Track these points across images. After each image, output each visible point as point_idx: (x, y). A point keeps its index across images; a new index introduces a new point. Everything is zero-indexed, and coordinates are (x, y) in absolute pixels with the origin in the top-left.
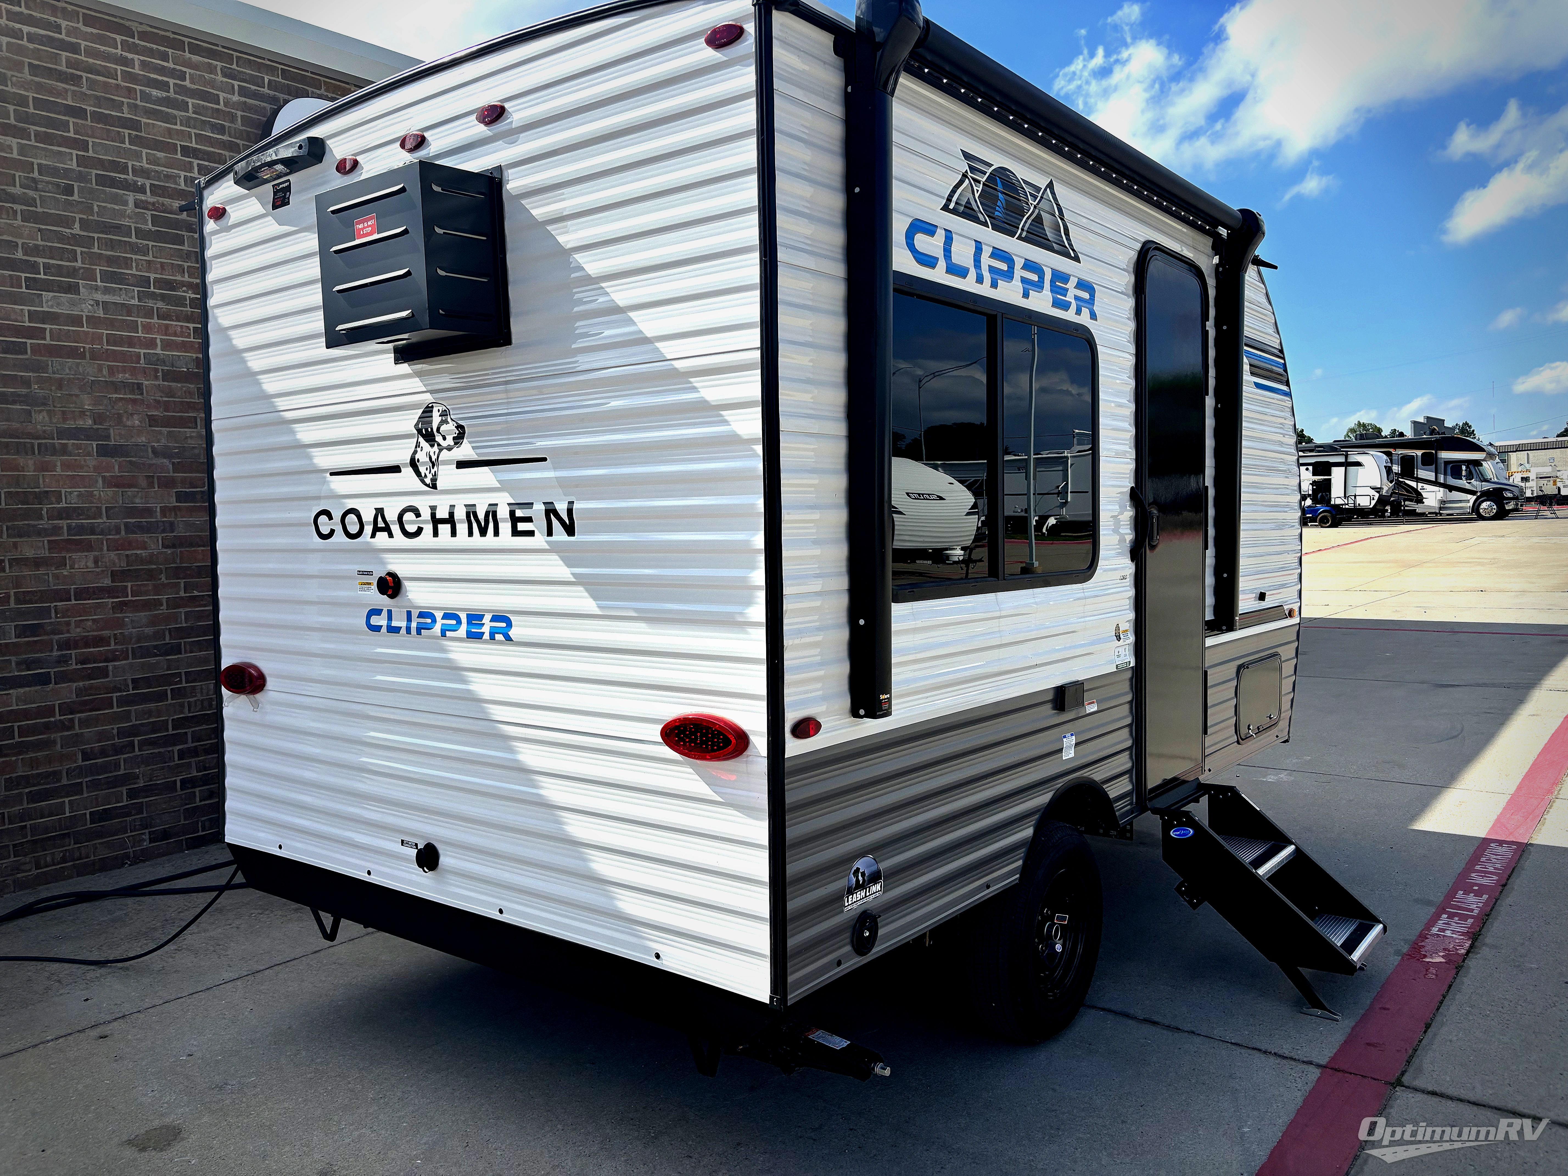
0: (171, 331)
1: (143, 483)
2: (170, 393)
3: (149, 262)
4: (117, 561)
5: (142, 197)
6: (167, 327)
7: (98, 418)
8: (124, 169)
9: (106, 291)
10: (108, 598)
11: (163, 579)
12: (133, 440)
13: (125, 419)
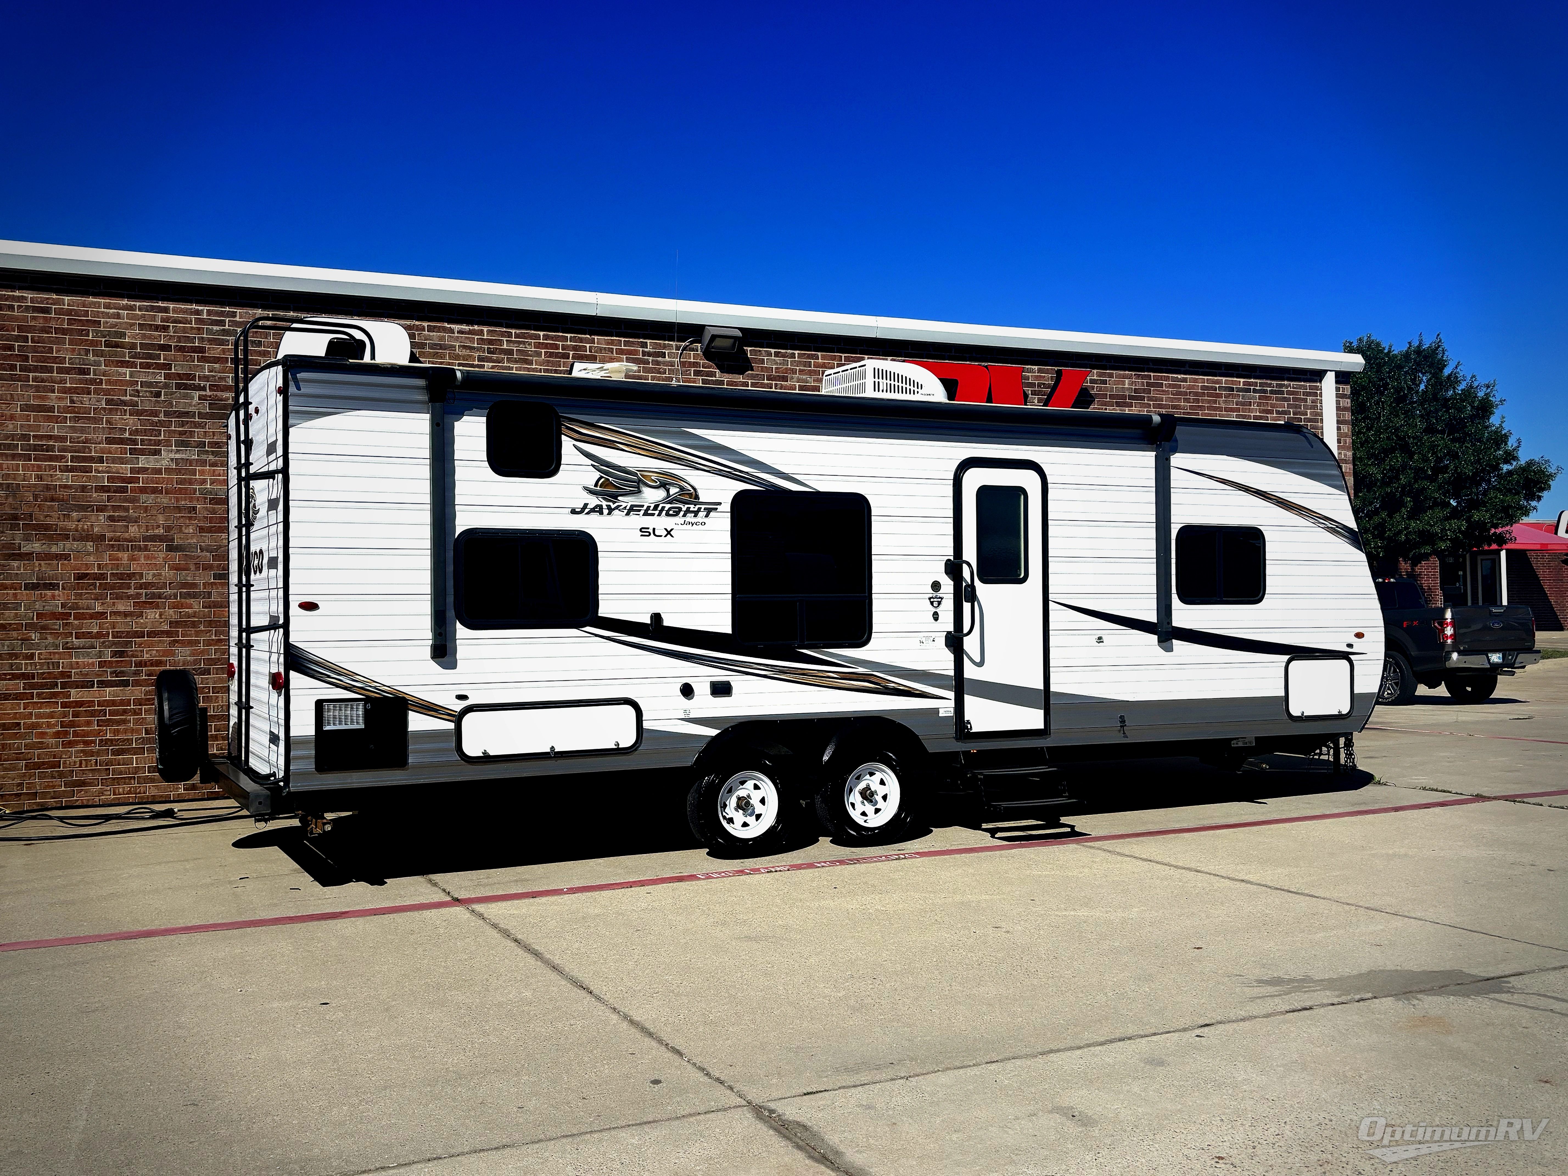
0: (217, 473)
1: (192, 567)
2: (214, 512)
3: (205, 432)
4: (173, 615)
5: (204, 393)
6: (214, 471)
7: (168, 529)
8: (194, 379)
9: (178, 451)
10: (166, 637)
11: (202, 628)
12: (189, 541)
13: (183, 529)
